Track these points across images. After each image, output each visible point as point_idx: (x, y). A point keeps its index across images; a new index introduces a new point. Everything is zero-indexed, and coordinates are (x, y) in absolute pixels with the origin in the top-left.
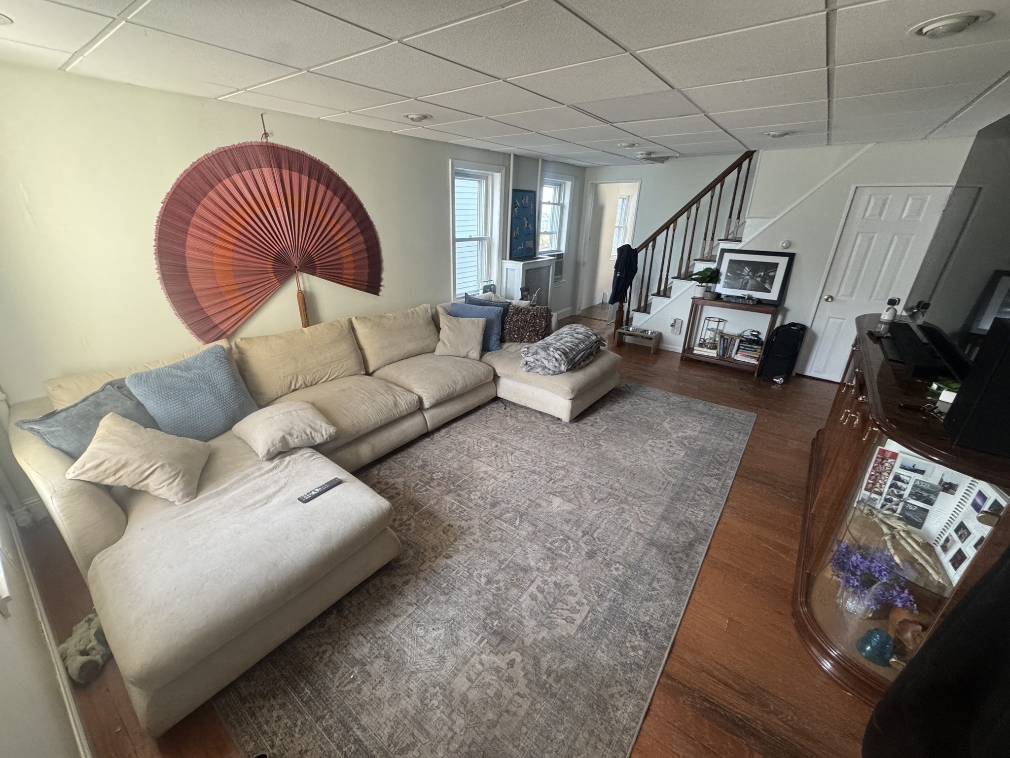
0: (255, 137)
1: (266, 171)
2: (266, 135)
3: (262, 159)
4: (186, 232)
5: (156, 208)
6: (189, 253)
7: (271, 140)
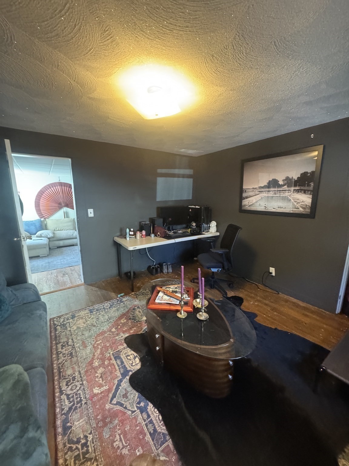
0: (57, 181)
1: (59, 187)
2: (59, 180)
3: (58, 185)
4: (41, 198)
5: (36, 194)
6: (41, 202)
7: (60, 181)
